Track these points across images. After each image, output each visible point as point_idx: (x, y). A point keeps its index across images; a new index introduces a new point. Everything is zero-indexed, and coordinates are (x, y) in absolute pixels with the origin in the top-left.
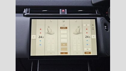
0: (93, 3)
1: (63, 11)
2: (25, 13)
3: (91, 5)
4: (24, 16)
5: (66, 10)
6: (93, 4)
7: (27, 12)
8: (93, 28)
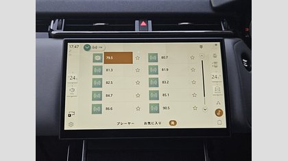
0: (214, 5)
1: (143, 24)
2: (52, 30)
3: (209, 10)
4: (51, 36)
5: (150, 22)
6: (214, 9)
7: (59, 28)
8: (215, 63)
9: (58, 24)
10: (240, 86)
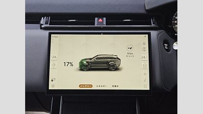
0: (147, 8)
1: (100, 20)
2: (42, 25)
3: (143, 11)
4: (41, 28)
5: (105, 19)
6: (147, 11)
7: (46, 23)
8: (144, 48)
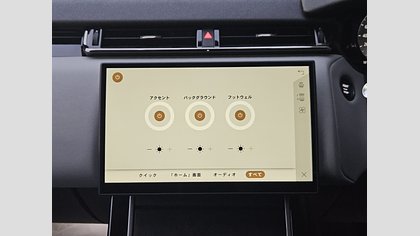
0: (305, 9)
1: (208, 36)
2: (86, 47)
3: (298, 16)
4: (84, 54)
5: (217, 32)
6: (307, 14)
7: (95, 43)
8: (301, 95)
9: (94, 38)
10: (335, 126)
